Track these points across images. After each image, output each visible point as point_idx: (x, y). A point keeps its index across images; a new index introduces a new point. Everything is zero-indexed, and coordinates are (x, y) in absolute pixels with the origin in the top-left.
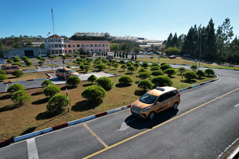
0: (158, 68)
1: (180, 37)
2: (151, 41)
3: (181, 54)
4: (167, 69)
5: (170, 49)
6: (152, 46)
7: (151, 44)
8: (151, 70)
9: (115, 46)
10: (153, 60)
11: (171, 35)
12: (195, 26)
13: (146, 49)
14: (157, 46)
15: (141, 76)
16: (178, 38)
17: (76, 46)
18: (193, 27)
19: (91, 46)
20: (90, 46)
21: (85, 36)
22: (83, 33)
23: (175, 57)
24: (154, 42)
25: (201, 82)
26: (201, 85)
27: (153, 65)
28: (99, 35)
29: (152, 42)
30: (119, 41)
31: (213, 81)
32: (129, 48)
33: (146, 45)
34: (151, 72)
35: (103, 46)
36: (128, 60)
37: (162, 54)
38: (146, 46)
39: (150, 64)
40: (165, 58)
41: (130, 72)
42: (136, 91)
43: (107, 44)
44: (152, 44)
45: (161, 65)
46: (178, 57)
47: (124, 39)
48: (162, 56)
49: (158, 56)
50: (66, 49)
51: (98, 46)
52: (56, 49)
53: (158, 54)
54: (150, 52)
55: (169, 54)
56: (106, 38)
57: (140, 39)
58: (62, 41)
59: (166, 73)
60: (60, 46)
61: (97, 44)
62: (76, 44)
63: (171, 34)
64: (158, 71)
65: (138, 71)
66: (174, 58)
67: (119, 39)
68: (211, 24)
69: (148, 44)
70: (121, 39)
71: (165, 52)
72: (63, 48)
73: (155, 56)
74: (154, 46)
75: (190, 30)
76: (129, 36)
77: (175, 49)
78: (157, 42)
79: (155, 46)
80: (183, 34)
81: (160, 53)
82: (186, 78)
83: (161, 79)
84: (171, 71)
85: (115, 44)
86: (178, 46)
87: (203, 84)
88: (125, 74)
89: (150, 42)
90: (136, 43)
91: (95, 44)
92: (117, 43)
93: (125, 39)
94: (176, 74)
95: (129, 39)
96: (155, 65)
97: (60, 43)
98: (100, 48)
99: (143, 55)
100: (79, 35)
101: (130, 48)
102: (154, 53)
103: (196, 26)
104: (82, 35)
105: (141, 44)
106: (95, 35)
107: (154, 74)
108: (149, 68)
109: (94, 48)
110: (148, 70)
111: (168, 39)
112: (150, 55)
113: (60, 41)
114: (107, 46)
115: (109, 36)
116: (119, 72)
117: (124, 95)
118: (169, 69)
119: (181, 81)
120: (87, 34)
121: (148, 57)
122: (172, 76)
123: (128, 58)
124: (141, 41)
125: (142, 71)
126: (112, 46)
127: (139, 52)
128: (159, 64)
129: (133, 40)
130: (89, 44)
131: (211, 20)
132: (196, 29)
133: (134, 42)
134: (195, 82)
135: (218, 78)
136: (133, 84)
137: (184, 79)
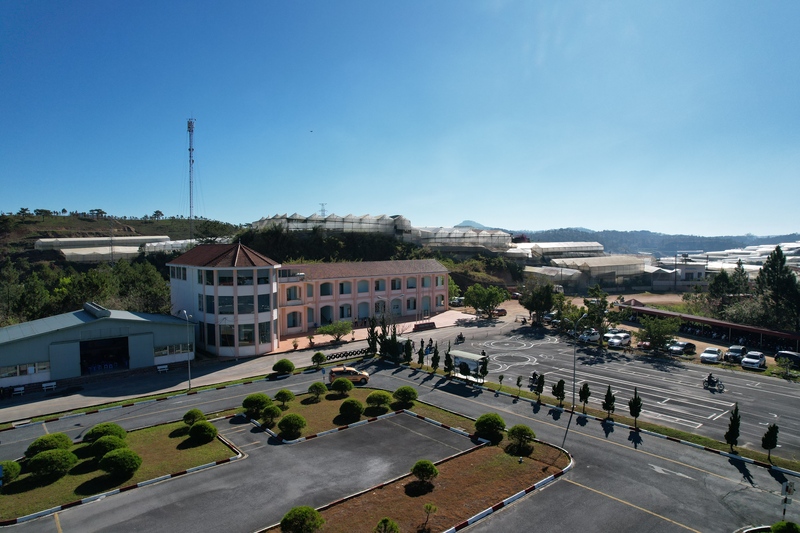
14: (602, 272)
20: (372, 287)
21: (315, 230)
30: (450, 251)
33: (553, 266)
35: (423, 284)
38: (559, 272)
43: (437, 275)
44: (583, 264)
51: (404, 284)
56: (398, 237)
58: (273, 276)
60: (265, 303)
61: (401, 277)
62: (317, 284)
67: (444, 241)
69: (557, 261)
70: (454, 240)
72: (275, 314)
74: (595, 274)
90: (512, 258)
93: (469, 243)
95: (481, 240)
97: (263, 290)
98: (410, 293)
105: (530, 262)
106: (355, 228)
109: (388, 296)
113: (264, 280)
114: (438, 282)
115: (408, 231)
120: (325, 221)
124: (525, 249)
133: (505, 255)
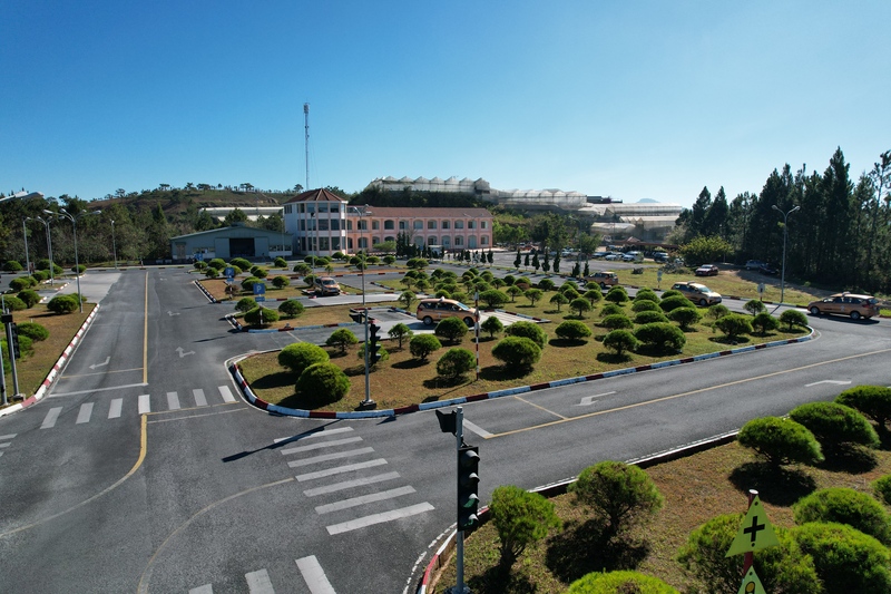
0: (654, 306)
1: (737, 202)
2: (637, 210)
3: (738, 262)
4: (677, 309)
5: (700, 243)
6: (640, 227)
7: (637, 218)
8: (633, 310)
9: (511, 229)
10: (641, 281)
11: (705, 193)
12: (787, 167)
13: (619, 237)
14: (657, 226)
15: (609, 325)
16: (728, 204)
17: (382, 225)
18: (780, 173)
19: (431, 225)
20: (425, 225)
21: (406, 190)
22: (399, 182)
23: (716, 271)
24: (645, 214)
25: (759, 341)
26: (757, 348)
27: (641, 298)
28: (452, 188)
29: (639, 213)
30: (523, 209)
31: (796, 341)
32: (560, 236)
33: (619, 222)
34: (634, 315)
35: (470, 226)
36: (562, 276)
37: (672, 259)
38: (618, 226)
39: (632, 292)
40: (681, 272)
41: (578, 313)
42: (599, 355)
43: (482, 219)
44: (641, 220)
45: (663, 297)
46: (728, 272)
47: (538, 200)
48: (670, 268)
49: (658, 266)
50: (352, 236)
51: (452, 226)
52: (323, 234)
53: (659, 259)
54: (634, 249)
55: (694, 261)
56: (478, 196)
57: (597, 200)
58: (342, 209)
59: (673, 318)
60: (336, 225)
61: (450, 219)
62: (381, 220)
63: (705, 190)
64: (652, 312)
65: (600, 311)
66: (713, 273)
67: (521, 200)
68: (839, 165)
69: (623, 218)
70: (530, 199)
71: (683, 253)
72: (344, 233)
73: (648, 263)
74: (647, 227)
75: (769, 181)
76: (556, 191)
77: (717, 243)
78: (657, 213)
79: (651, 227)
80: (747, 193)
81: (666, 256)
82: (724, 331)
83: (657, 329)
84: (687, 313)
85: (509, 219)
86: (728, 232)
87: (764, 346)
88: (565, 318)
89: (632, 213)
90: (583, 215)
91: (443, 219)
92: (515, 215)
93: (543, 202)
94: (701, 321)
95: (556, 200)
96: (647, 297)
97: (334, 216)
98: (458, 232)
99: (608, 259)
100: (387, 187)
101: (564, 238)
102: (647, 256)
103: (791, 170)
104: (395, 188)
105: (600, 219)
106: (441, 189)
107: (641, 320)
108: (629, 305)
109: (439, 232)
110: (627, 310)
111: (695, 206)
112: (632, 260)
113: (336, 210)
114: (483, 225)
115: (488, 192)
116: (545, 312)
117: (575, 361)
118: (683, 309)
119: (711, 339)
120: (414, 182)
121: (625, 269)
122: (690, 326)
123: (561, 272)
124: (599, 209)
125: (611, 311)
126: (500, 227)
127: (594, 249)
128: (659, 295)
129: (572, 206)
130: (422, 219)
131: (839, 154)
132: (790, 177)
133: (576, 213)
134: (746, 340)
135: (814, 336)
136: (590, 340)
137: (719, 333)
